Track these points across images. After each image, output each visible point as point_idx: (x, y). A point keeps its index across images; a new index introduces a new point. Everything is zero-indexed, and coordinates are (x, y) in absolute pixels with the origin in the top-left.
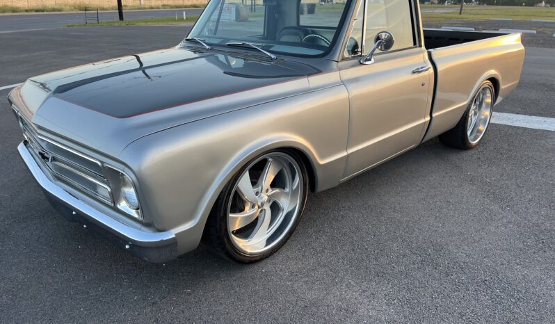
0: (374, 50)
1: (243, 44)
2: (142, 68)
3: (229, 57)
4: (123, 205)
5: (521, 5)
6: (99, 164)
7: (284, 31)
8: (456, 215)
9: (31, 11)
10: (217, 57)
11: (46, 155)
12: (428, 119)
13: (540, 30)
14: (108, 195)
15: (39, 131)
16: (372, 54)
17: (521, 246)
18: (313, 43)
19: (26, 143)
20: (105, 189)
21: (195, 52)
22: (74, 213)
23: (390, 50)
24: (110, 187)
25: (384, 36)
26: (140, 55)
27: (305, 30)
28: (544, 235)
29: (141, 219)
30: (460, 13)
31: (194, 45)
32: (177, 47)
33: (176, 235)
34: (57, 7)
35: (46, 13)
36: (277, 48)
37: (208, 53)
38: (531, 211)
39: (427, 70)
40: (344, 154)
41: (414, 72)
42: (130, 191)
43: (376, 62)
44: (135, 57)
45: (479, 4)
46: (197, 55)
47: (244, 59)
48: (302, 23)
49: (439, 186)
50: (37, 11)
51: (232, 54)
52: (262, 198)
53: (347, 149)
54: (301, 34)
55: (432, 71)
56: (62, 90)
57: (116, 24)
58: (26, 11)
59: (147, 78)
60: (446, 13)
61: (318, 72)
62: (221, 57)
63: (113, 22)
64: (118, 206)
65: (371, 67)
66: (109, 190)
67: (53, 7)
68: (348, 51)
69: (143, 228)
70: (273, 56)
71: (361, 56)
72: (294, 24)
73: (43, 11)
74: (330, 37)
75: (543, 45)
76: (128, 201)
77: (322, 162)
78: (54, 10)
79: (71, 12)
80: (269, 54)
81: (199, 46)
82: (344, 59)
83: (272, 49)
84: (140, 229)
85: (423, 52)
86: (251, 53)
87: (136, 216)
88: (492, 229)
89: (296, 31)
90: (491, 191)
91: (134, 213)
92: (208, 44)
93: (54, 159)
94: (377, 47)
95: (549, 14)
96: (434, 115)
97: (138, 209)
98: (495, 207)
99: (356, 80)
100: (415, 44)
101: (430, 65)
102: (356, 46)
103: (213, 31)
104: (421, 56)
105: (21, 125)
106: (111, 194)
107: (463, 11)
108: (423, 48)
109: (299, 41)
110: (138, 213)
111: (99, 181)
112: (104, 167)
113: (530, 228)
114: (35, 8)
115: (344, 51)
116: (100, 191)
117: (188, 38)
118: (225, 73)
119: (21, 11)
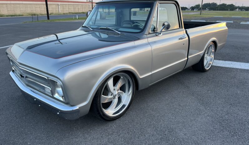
0: (162, 30)
1: (107, 28)
2: (58, 39)
3: (101, 34)
4: (56, 96)
5: (228, 10)
6: (46, 78)
7: (124, 22)
8: (183, 112)
9: (9, 16)
10: (95, 34)
11: (23, 75)
12: (186, 59)
13: (235, 21)
14: (50, 92)
15: (20, 65)
16: (161, 32)
17: (212, 128)
18: (136, 27)
19: (13, 71)
20: (48, 89)
21: (86, 32)
22: (35, 100)
23: (169, 30)
24: (51, 88)
25: (166, 24)
26: (57, 34)
27: (133, 22)
28: (224, 123)
29: (64, 101)
30: (201, 14)
31: (86, 29)
32: (78, 30)
33: (79, 108)
34: (21, 14)
35: (15, 17)
36: (121, 29)
37: (92, 32)
38: (219, 109)
39: (185, 38)
40: (150, 74)
41: (180, 39)
42: (60, 90)
43: (163, 34)
44: (54, 35)
45: (209, 10)
46: (87, 33)
47: (107, 34)
48: (132, 19)
49: (177, 97)
50: (12, 16)
51: (102, 32)
52: (115, 92)
53: (151, 71)
54: (132, 23)
55: (187, 38)
56: (30, 48)
57: (46, 22)
58: (7, 16)
59: (61, 44)
60: (194, 14)
61: (139, 39)
62: (97, 34)
63: (45, 21)
64: (54, 96)
65: (161, 37)
66: (50, 89)
67: (19, 14)
68: (151, 31)
69: (65, 105)
70: (119, 33)
71: (157, 32)
72: (129, 19)
73: (14, 16)
74: (144, 25)
75: (235, 28)
76: (58, 94)
77: (141, 77)
78: (19, 15)
79: (27, 16)
80: (118, 32)
81: (87, 29)
82: (149, 34)
83: (119, 30)
84: (64, 106)
85: (183, 30)
86: (110, 32)
87: (62, 100)
88: (199, 120)
89: (129, 22)
90: (202, 99)
91: (61, 99)
92: (92, 28)
93: (26, 77)
94: (163, 28)
95: (240, 14)
96: (189, 57)
97: (63, 97)
98: (202, 108)
99: (155, 42)
100: (180, 27)
101: (186, 36)
102: (155, 28)
103: (94, 23)
104: (182, 32)
105: (11, 63)
106: (51, 91)
107: (202, 13)
108: (183, 28)
109: (131, 26)
110: (63, 99)
111: (46, 85)
112: (48, 79)
113: (217, 119)
114: (11, 15)
115: (149, 30)
116: (47, 90)
117: (83, 26)
118: (99, 40)
119: (5, 16)
